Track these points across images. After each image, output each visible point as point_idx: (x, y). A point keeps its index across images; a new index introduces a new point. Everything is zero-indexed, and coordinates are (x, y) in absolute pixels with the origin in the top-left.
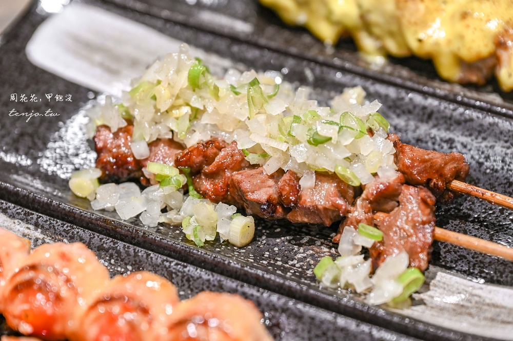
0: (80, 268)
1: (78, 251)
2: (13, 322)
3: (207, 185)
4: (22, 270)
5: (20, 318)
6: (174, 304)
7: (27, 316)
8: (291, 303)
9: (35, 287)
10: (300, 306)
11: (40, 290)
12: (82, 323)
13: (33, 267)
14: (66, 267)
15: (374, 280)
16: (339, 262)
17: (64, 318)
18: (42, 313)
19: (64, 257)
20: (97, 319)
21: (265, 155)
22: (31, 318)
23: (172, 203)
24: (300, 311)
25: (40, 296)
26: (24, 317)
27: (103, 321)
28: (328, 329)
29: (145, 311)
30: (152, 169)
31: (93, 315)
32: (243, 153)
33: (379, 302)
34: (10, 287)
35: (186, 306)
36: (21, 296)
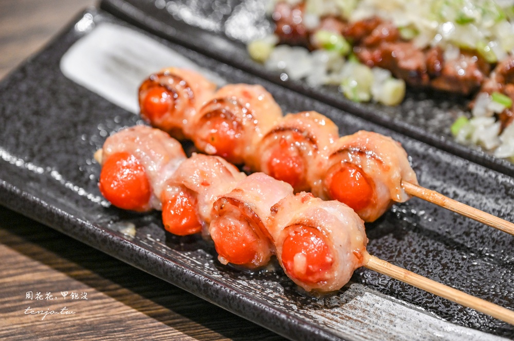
0: (259, 104)
1: (259, 92)
2: (200, 144)
3: (366, 54)
4: (211, 103)
5: (206, 141)
6: (335, 139)
7: (213, 139)
8: (431, 151)
9: (222, 116)
10: (439, 153)
11: (226, 119)
12: (258, 149)
13: (221, 101)
14: (248, 102)
15: (502, 138)
16: (473, 122)
17: (243, 143)
18: (226, 138)
19: (246, 94)
20: (270, 146)
21: (416, 32)
22: (216, 141)
23: (336, 66)
24: (438, 157)
25: (225, 124)
26: (211, 140)
27: (277, 146)
28: (461, 173)
29: (312, 141)
30: (321, 37)
31: (268, 142)
32: (398, 30)
33: (505, 155)
34: (200, 116)
35: (345, 140)
36: (209, 123)
